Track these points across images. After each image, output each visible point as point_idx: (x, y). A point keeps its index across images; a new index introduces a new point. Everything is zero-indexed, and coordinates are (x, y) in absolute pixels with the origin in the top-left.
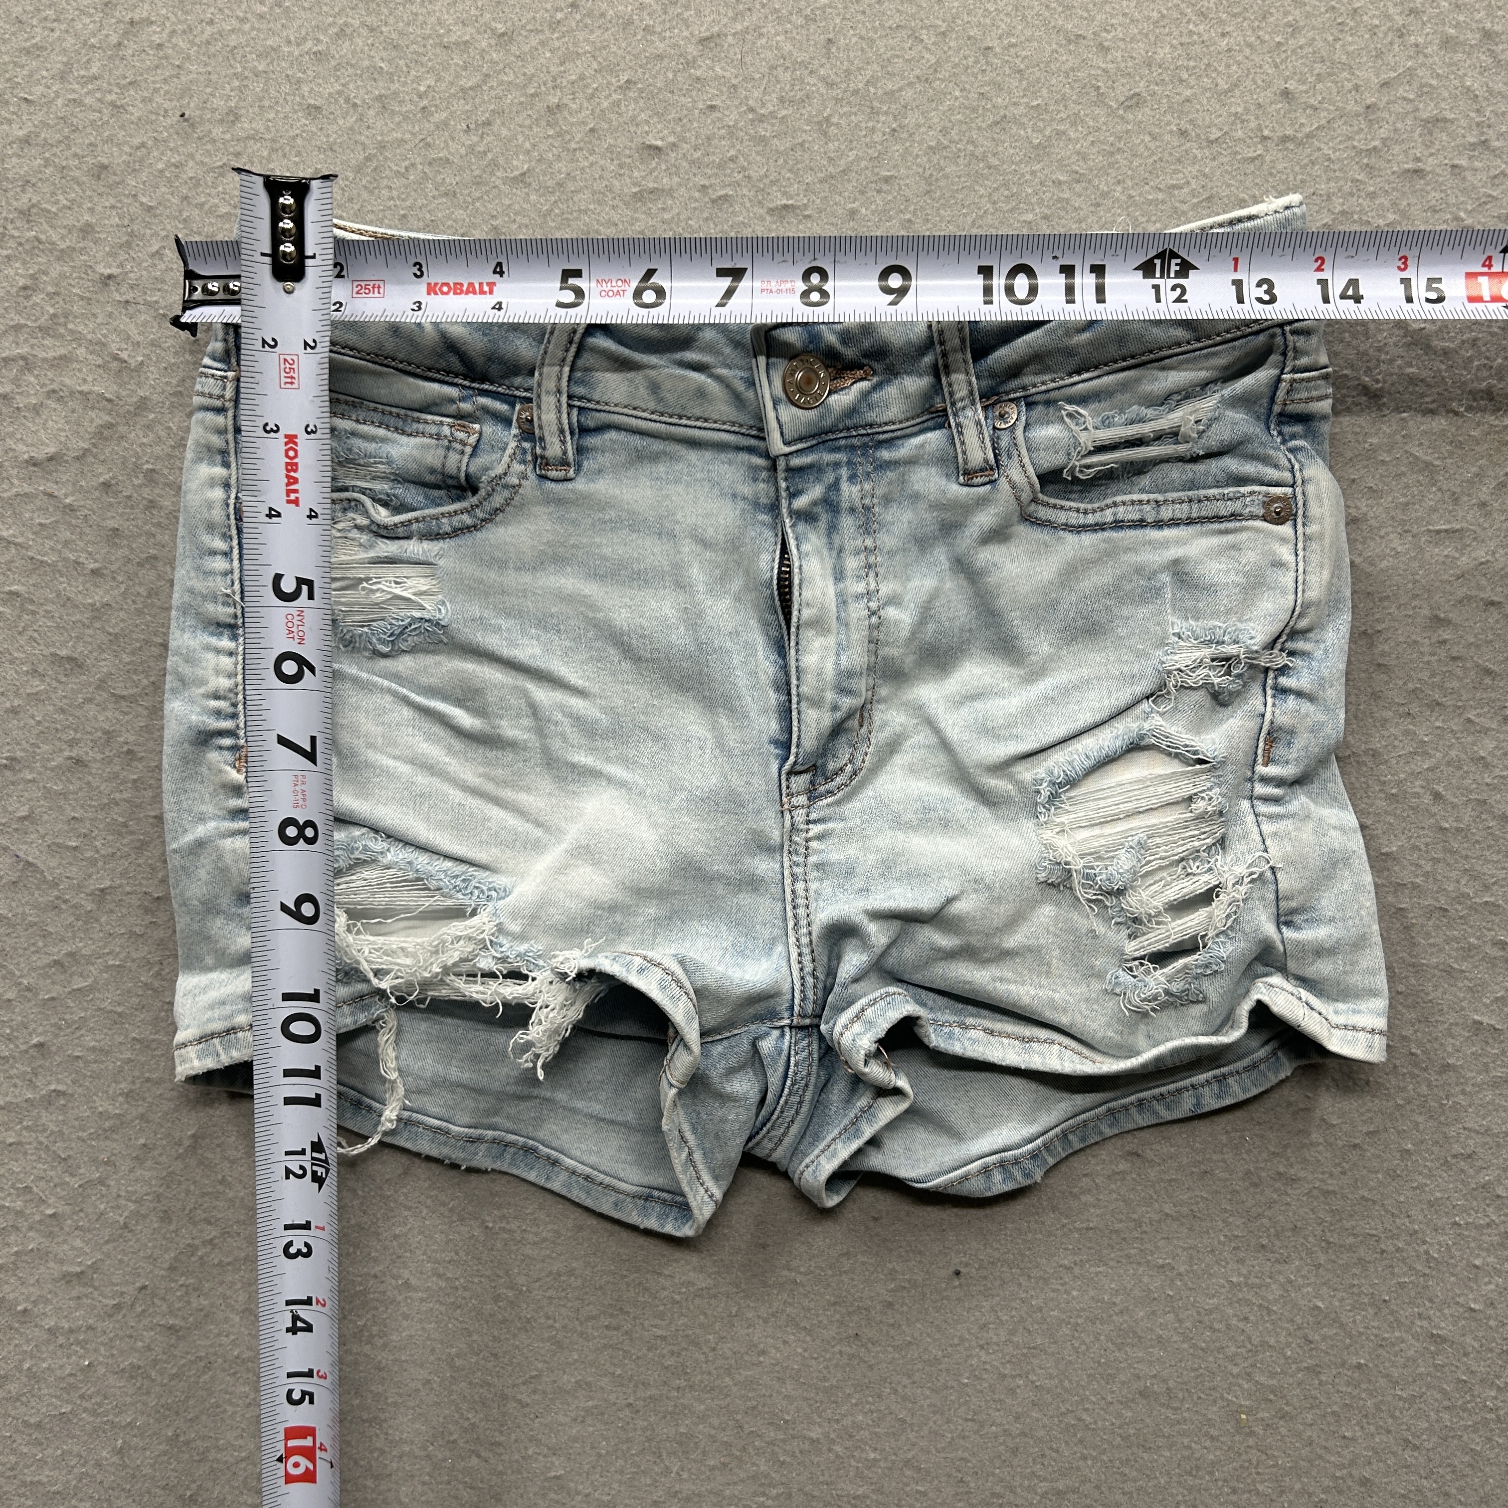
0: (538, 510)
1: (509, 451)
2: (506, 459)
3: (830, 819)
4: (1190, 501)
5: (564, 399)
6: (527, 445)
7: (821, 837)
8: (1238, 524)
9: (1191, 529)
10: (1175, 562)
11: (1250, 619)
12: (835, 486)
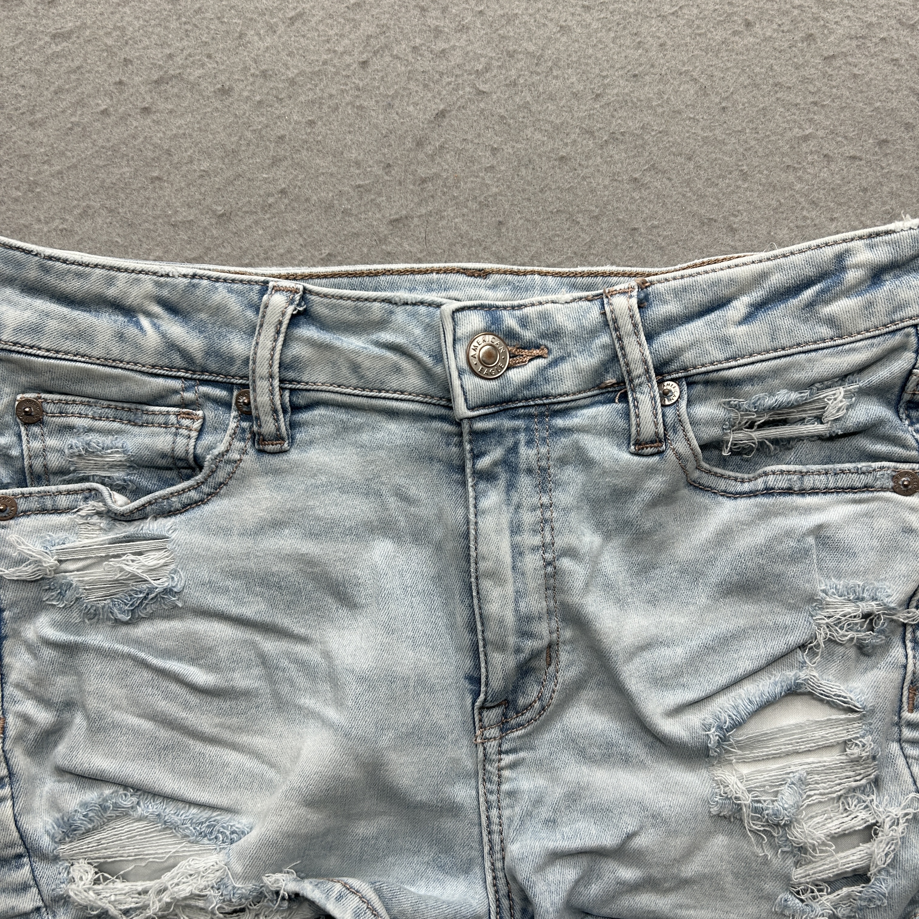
0: (257, 481)
1: (230, 431)
2: (227, 438)
3: (521, 749)
4: (826, 473)
5: (276, 383)
6: (245, 424)
7: (513, 766)
8: (870, 495)
9: (828, 498)
10: (820, 527)
11: (885, 579)
12: (514, 449)
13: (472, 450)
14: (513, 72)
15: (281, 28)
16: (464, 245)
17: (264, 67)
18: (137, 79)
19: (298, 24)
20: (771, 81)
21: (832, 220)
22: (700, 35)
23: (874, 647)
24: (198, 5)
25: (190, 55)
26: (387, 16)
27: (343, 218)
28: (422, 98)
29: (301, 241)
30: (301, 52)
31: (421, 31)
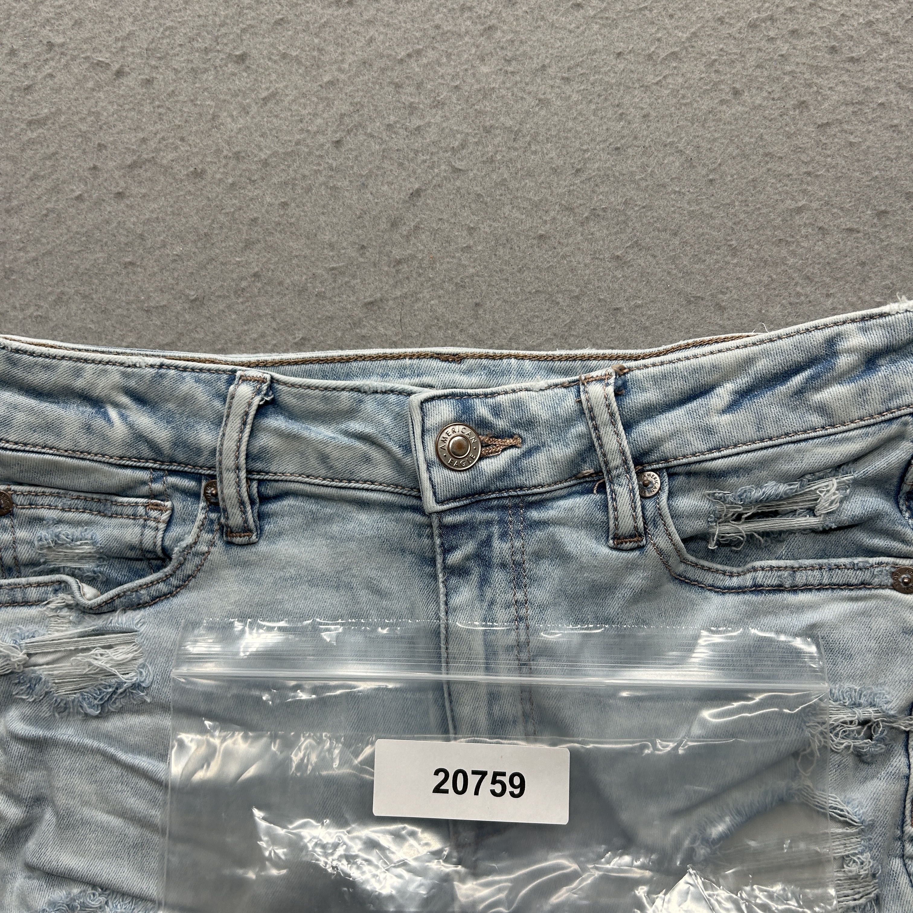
0: (225, 573)
1: (198, 523)
2: (195, 530)
4: (821, 568)
5: (243, 474)
6: (213, 516)
8: (868, 592)
9: (823, 595)
10: (813, 626)
11: (884, 683)
12: (487, 542)
13: (442, 544)
14: (490, 148)
15: (254, 109)
16: (440, 328)
17: (237, 149)
18: (111, 164)
19: (271, 105)
20: (761, 151)
21: (828, 296)
22: (685, 105)
23: (873, 756)
24: (172, 89)
25: (163, 139)
26: (361, 94)
27: (317, 301)
28: (397, 177)
29: (274, 325)
30: (274, 132)
31: (395, 108)
